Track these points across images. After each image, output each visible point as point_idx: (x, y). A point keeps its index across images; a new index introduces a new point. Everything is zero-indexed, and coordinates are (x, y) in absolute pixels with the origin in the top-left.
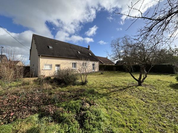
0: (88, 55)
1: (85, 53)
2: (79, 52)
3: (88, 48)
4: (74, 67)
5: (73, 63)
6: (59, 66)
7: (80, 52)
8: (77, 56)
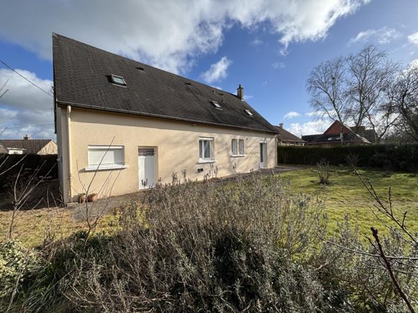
0: (243, 114)
1: (233, 109)
2: (217, 105)
3: (236, 94)
4: (205, 157)
5: (201, 141)
6: (153, 154)
7: (219, 104)
8: (212, 116)
